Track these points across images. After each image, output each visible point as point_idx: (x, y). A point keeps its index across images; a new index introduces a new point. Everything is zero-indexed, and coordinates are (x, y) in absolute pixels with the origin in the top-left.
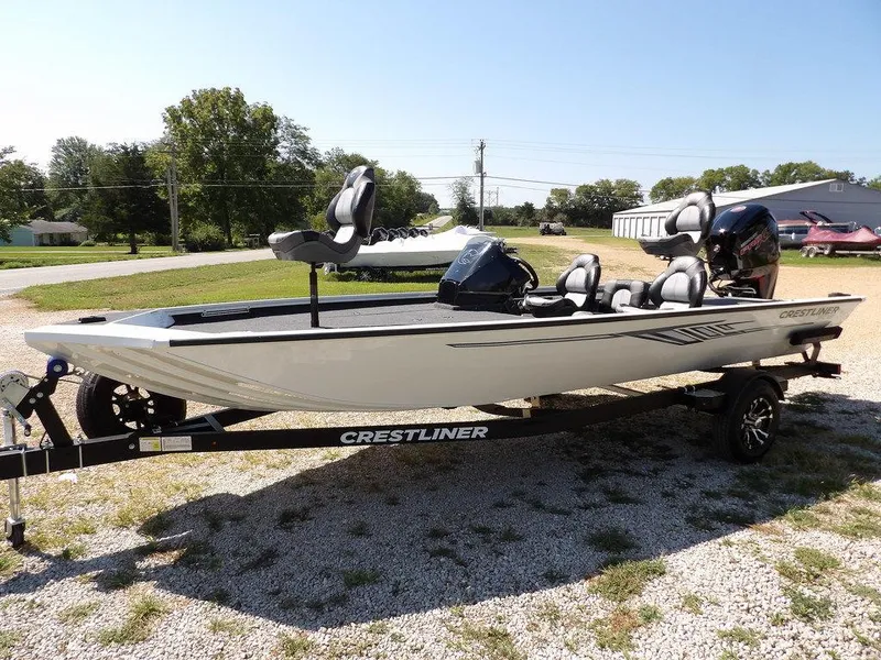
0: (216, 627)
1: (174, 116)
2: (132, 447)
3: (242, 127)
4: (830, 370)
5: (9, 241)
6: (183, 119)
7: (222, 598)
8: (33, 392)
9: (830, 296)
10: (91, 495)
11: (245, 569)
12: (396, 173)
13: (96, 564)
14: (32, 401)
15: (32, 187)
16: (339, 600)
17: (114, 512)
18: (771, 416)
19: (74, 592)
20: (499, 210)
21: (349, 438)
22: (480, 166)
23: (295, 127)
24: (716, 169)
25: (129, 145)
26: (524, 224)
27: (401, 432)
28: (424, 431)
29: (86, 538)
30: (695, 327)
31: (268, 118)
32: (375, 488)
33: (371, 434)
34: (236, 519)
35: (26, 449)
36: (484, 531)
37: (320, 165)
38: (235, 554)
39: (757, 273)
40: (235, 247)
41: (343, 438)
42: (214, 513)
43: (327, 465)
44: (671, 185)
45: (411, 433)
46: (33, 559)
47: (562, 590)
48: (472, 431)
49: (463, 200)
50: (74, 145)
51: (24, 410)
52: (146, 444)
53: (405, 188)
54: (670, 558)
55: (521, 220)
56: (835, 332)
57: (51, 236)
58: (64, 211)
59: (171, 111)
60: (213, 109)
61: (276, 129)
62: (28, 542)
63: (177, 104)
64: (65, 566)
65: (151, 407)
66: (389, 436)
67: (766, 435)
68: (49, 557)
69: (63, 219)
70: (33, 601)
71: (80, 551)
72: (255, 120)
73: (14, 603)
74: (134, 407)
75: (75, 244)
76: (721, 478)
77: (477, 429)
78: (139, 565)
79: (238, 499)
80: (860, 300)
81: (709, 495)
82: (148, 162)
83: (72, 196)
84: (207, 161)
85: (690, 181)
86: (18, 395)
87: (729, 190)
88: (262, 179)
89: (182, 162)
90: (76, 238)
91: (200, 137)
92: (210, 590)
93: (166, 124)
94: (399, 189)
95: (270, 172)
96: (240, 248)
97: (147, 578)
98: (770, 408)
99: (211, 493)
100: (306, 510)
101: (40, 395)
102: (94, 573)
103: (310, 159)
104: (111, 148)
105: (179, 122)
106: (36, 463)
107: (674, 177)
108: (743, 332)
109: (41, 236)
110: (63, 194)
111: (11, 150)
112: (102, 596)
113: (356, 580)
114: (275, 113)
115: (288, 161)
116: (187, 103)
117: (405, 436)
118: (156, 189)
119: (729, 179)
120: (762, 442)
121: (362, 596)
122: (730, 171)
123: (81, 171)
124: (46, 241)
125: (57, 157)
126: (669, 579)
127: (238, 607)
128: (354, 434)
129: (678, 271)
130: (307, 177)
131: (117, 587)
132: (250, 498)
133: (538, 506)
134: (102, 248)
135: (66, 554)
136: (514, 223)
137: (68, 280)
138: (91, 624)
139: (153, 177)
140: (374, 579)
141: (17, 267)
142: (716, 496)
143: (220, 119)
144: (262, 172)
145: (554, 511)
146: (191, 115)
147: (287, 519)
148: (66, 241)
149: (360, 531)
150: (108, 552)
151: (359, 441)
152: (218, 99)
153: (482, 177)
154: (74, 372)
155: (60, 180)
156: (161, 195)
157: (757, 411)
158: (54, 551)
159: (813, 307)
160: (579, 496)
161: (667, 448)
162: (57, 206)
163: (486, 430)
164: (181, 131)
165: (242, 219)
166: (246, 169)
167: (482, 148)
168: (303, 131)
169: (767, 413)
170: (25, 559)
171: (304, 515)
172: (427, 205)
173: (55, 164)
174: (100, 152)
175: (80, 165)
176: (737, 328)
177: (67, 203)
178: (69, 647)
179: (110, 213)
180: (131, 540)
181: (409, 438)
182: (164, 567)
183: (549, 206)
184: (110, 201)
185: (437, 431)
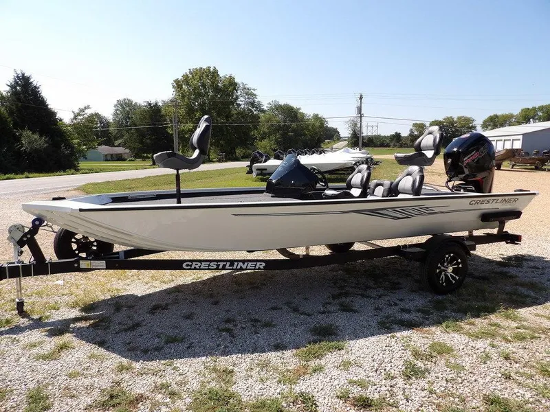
0: (92, 356)
1: (178, 85)
2: (76, 265)
3: (217, 90)
4: (514, 239)
5: (86, 159)
6: (184, 86)
7: (101, 344)
8: (25, 235)
9: (515, 191)
10: (65, 292)
11: (121, 331)
12: (312, 115)
13: (53, 324)
14: (25, 239)
15: (103, 127)
16: (158, 349)
17: (72, 300)
18: (460, 266)
19: (36, 335)
20: (378, 137)
21: (187, 265)
22: (360, 110)
23: (248, 89)
24: (530, 107)
25: (153, 102)
26: (395, 146)
27: (216, 263)
28: (228, 264)
29: (53, 311)
30: (403, 208)
31: (232, 84)
32: (211, 296)
33: (199, 264)
34: (130, 307)
35: (23, 263)
36: (256, 321)
37: (263, 111)
38: (120, 324)
39: (479, 177)
40: (210, 161)
41: (184, 265)
42: (120, 304)
43: (193, 283)
44: (497, 119)
45: (221, 264)
46: (26, 319)
47: (279, 354)
48: (256, 265)
49: (354, 131)
50: (126, 104)
51: (21, 243)
52: (83, 264)
53: (318, 124)
54: (352, 342)
55: (392, 144)
56: (516, 214)
57: (112, 155)
58: (119, 141)
59: (177, 81)
60: (200, 79)
61: (237, 91)
62: (26, 312)
63: (180, 78)
64: (38, 324)
65: (95, 246)
66: (209, 265)
67: (457, 278)
68: (33, 319)
69: (119, 146)
70: (15, 338)
71: (47, 318)
72: (224, 85)
73: (6, 339)
74: (85, 245)
75: (124, 160)
76: (419, 301)
77: (259, 263)
78: (72, 326)
79: (136, 297)
80: (535, 194)
81: (403, 310)
82: (163, 112)
83: (124, 132)
84: (197, 111)
85: (511, 116)
86: (18, 236)
87: (540, 121)
88: (228, 120)
89: (182, 111)
90: (125, 156)
91: (193, 96)
92: (98, 339)
93: (174, 90)
94: (313, 125)
95: (232, 115)
96: (213, 162)
97: (72, 332)
98: (459, 261)
99: (125, 294)
100: (167, 305)
101: (29, 236)
102: (49, 328)
103: (256, 107)
104: (145, 104)
105: (181, 88)
106: (26, 271)
107: (499, 113)
108: (442, 212)
109: (106, 155)
110: (119, 131)
111: (88, 107)
112: (47, 339)
113: (172, 340)
114: (236, 81)
115: (244, 109)
116: (186, 78)
117: (218, 266)
118: (166, 127)
119: (540, 114)
120: (454, 282)
121: (172, 348)
122: (541, 108)
123: (129, 118)
124: (109, 158)
125: (116, 110)
126: (343, 352)
127: (107, 349)
128: (190, 264)
129: (408, 175)
130: (256, 119)
131: (55, 335)
132: (143, 297)
133: (296, 310)
134: (139, 162)
135: (40, 318)
136: (388, 146)
137: (107, 180)
138: (35, 351)
139: (165, 120)
140: (182, 340)
141: (86, 173)
142: (408, 311)
143: (204, 86)
144: (228, 116)
145: (303, 313)
146: (188, 84)
147: (155, 309)
148: (120, 158)
149: (189, 317)
150: (60, 319)
151: (193, 267)
152: (203, 73)
153: (361, 117)
154: (47, 225)
155: (119, 124)
156: (169, 131)
157: (450, 262)
158: (36, 317)
159: (497, 198)
160: (323, 306)
161: (399, 283)
162: (116, 138)
163: (264, 264)
164: (182, 94)
165: (217, 144)
166: (219, 115)
167: (361, 98)
168: (253, 91)
169: (458, 264)
170: (21, 319)
171: (165, 307)
172: (332, 135)
173: (116, 114)
174: (140, 107)
175: (129, 114)
176: (436, 210)
177: (122, 136)
178: (21, 360)
179: (141, 142)
180: (75, 313)
181: (221, 267)
182: (83, 327)
183: (411, 135)
184: (142, 135)
185: (236, 263)
